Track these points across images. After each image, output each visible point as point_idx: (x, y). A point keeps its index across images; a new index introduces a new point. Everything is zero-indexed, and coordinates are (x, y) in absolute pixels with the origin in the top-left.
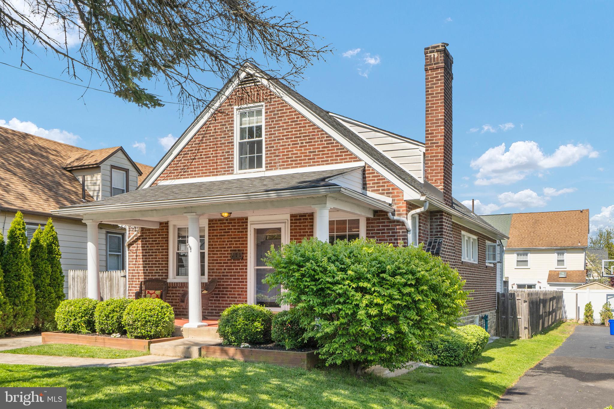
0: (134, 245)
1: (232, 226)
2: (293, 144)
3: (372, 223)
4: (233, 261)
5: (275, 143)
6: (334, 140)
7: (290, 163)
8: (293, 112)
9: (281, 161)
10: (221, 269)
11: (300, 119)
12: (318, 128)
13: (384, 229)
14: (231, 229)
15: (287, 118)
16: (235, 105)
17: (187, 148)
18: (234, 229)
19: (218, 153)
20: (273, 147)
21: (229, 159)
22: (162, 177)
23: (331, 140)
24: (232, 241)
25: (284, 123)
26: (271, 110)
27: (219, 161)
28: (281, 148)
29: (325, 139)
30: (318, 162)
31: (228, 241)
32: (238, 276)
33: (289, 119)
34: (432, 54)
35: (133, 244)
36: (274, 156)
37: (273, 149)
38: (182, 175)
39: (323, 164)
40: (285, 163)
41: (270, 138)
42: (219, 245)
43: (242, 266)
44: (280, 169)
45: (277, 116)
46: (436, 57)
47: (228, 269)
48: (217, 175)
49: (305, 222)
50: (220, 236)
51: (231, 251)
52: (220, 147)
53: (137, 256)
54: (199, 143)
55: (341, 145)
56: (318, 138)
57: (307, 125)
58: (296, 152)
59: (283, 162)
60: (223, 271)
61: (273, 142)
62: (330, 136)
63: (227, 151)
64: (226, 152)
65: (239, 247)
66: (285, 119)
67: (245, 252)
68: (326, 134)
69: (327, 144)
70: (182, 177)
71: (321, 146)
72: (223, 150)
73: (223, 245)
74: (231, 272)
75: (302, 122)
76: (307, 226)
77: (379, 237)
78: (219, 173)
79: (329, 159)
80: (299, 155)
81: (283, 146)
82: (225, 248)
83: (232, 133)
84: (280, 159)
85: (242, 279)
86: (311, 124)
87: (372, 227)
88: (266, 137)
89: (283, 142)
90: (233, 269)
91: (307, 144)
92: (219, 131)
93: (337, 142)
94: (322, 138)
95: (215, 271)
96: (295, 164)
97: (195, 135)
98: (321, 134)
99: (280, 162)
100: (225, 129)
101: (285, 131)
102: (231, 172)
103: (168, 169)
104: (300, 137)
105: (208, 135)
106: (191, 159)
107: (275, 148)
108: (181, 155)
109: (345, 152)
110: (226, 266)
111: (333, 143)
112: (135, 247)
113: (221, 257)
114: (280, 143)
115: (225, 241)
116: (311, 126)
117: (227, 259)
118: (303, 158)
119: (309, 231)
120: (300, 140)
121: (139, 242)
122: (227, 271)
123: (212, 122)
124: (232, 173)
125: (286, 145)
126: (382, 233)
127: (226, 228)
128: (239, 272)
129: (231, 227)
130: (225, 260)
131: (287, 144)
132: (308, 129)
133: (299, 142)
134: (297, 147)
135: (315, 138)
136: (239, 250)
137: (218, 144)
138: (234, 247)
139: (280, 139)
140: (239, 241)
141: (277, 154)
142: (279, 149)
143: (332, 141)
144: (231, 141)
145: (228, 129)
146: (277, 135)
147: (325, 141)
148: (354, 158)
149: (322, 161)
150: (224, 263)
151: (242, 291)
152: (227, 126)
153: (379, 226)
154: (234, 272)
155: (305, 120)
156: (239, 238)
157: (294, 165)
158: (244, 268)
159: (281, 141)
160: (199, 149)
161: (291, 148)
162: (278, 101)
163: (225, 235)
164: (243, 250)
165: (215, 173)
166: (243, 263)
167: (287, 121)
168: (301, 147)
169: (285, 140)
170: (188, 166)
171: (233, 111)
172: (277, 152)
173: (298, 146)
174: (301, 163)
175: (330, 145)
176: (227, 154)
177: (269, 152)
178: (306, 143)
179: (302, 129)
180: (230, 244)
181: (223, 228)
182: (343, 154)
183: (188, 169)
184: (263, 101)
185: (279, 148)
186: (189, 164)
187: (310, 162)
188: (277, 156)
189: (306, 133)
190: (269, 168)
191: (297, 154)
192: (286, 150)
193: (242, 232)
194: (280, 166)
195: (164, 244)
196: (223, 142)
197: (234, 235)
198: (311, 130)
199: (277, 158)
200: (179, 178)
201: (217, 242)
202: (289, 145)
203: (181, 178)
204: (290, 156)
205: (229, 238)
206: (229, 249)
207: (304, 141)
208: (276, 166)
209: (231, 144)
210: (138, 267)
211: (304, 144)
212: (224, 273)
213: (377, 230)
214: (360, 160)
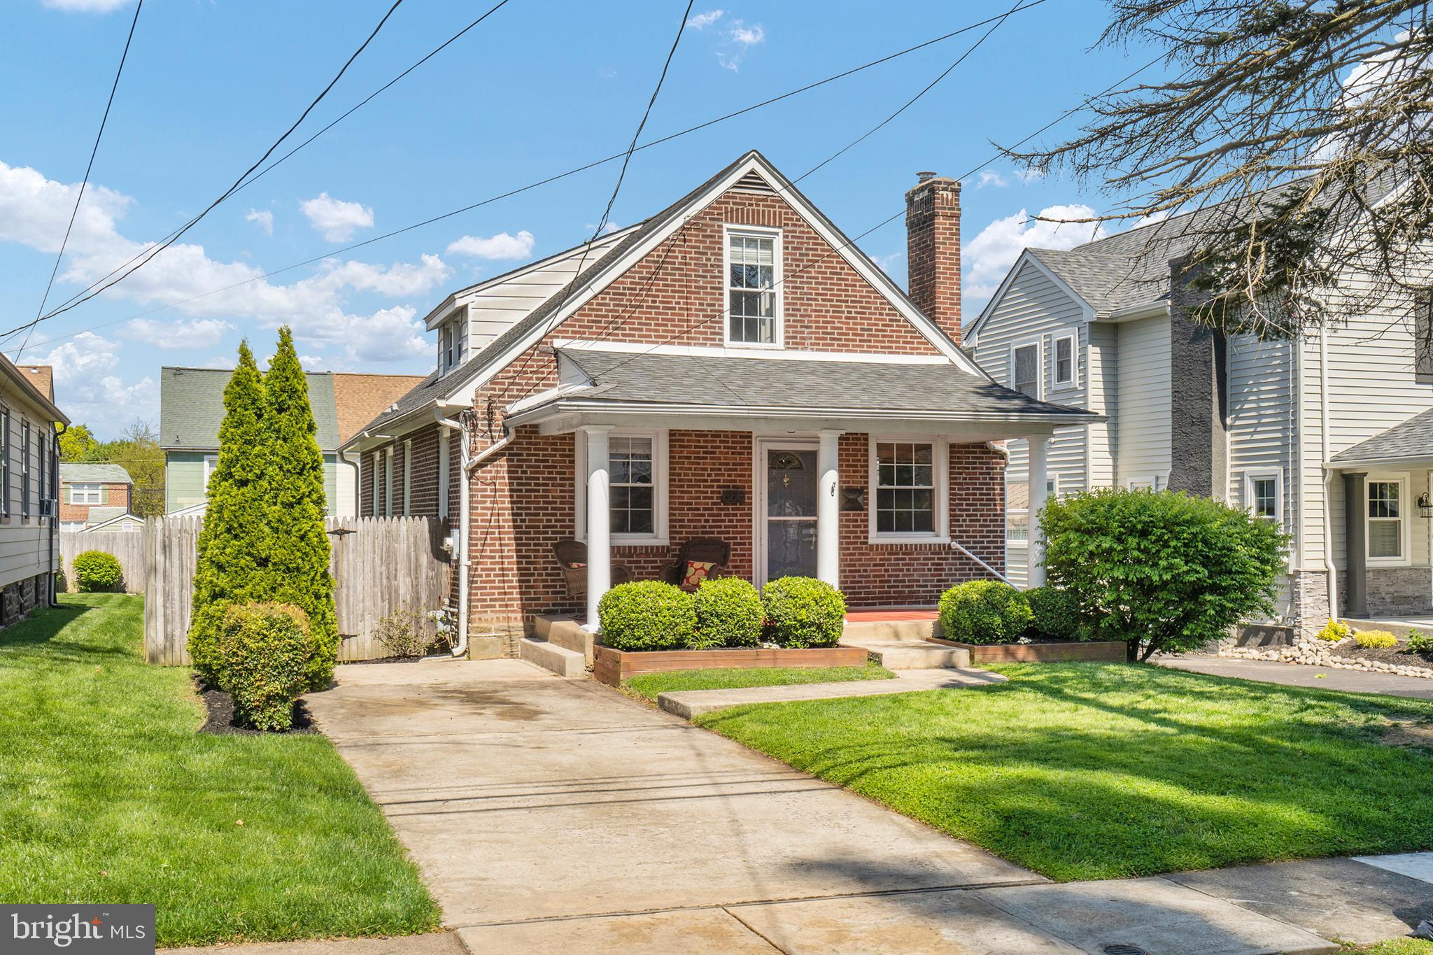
0: (489, 468)
1: (720, 442)
2: (834, 312)
3: (959, 452)
4: (722, 506)
5: (802, 305)
6: (901, 315)
7: (828, 342)
8: (834, 257)
9: (813, 336)
10: (700, 521)
11: (846, 271)
12: (876, 292)
13: (975, 463)
14: (719, 447)
15: (823, 265)
16: (726, 221)
17: (623, 283)
18: (725, 447)
19: (691, 304)
20: (799, 310)
21: (714, 318)
22: (559, 332)
23: (895, 315)
24: (720, 470)
25: (819, 273)
26: (795, 245)
27: (693, 318)
28: (813, 314)
29: (887, 311)
30: (877, 347)
31: (711, 470)
32: (733, 533)
33: (826, 267)
34: (945, 193)
35: (486, 465)
36: (801, 327)
37: (798, 313)
38: (609, 334)
39: (884, 353)
40: (821, 342)
41: (793, 293)
42: (693, 475)
43: (741, 515)
44: (812, 349)
45: (805, 258)
46: (950, 198)
47: (714, 521)
48: (689, 344)
49: (856, 444)
50: (695, 458)
51: (718, 487)
52: (695, 293)
53: (496, 491)
54: (650, 279)
55: (912, 327)
56: (876, 308)
57: (858, 284)
58: (839, 325)
59: (816, 339)
60: (703, 524)
61: (799, 302)
62: (895, 309)
63: (709, 302)
64: (708, 305)
65: (735, 481)
66: (820, 267)
67: (747, 490)
68: (889, 303)
69: (890, 320)
70: (611, 338)
71: (880, 323)
72: (702, 299)
73: (703, 475)
74: (720, 527)
75: (850, 278)
76: (860, 450)
77: (969, 473)
78: (693, 342)
79: (894, 345)
80: (844, 331)
81: (816, 311)
82: (706, 481)
83: (719, 272)
84: (811, 333)
85: (741, 538)
86: (865, 283)
87: (959, 458)
88: (787, 290)
89: (816, 305)
90: (724, 521)
91: (859, 316)
92: (693, 262)
93: (906, 320)
94: (882, 309)
95: (686, 523)
96: (838, 345)
97: (641, 260)
98: (881, 303)
99: (811, 338)
100: (704, 262)
101: (820, 287)
102: (717, 342)
103: (575, 317)
104: (847, 301)
105: (669, 266)
106: (632, 306)
107: (802, 312)
108: (609, 293)
109: (918, 338)
110: (709, 515)
111: (899, 321)
112: (490, 472)
113: (699, 498)
114: (811, 305)
115: (706, 469)
116: (865, 286)
117: (710, 501)
118: (851, 337)
119: (862, 459)
120: (846, 307)
121: (503, 462)
122: (711, 523)
123: (677, 242)
124: (721, 346)
125: (821, 311)
126: (973, 468)
127: (709, 445)
128: (736, 527)
129: (718, 444)
130: (707, 504)
131: (824, 309)
132: (859, 291)
133: (843, 309)
134: (841, 317)
135: (870, 308)
136: (734, 486)
137: (691, 287)
138: (724, 481)
139: (811, 299)
140: (736, 470)
141: (806, 324)
142: (810, 316)
143: (898, 318)
144: (717, 285)
145: (712, 262)
146: (805, 290)
147: (887, 315)
148: (931, 349)
149: (882, 347)
150: (705, 509)
151: (741, 561)
152: (709, 256)
153: (968, 458)
154: (725, 527)
155: (855, 275)
156: (734, 464)
157: (836, 347)
158: (747, 518)
159: (813, 303)
160: (649, 290)
161: (831, 317)
162: (808, 233)
163: (706, 458)
164: (744, 487)
165: (685, 341)
166: (744, 509)
167: (823, 270)
168: (847, 318)
169: (820, 302)
170: (623, 317)
171: (721, 232)
172: (806, 319)
173: (843, 316)
174: (848, 346)
175: (895, 324)
176: (709, 309)
177: (791, 319)
178: (856, 312)
179: (850, 288)
180: (716, 475)
181: (702, 444)
182: (915, 341)
183: (623, 323)
184: (780, 227)
185: (809, 313)
186: (627, 315)
187: (863, 346)
188: (807, 327)
189: (856, 296)
190: (791, 346)
191: (841, 328)
192: (821, 319)
193: (740, 453)
194: (811, 344)
195: (567, 467)
196: (701, 284)
197: (725, 458)
198: (864, 294)
199: (806, 331)
200: (603, 340)
201: (690, 469)
202: (827, 311)
203: (609, 340)
204: (829, 330)
205: (714, 464)
206: (715, 484)
207: (853, 310)
208: (804, 344)
209: (717, 292)
210: (499, 515)
211: (853, 315)
212: (705, 527)
213: (966, 463)
214: (940, 354)
